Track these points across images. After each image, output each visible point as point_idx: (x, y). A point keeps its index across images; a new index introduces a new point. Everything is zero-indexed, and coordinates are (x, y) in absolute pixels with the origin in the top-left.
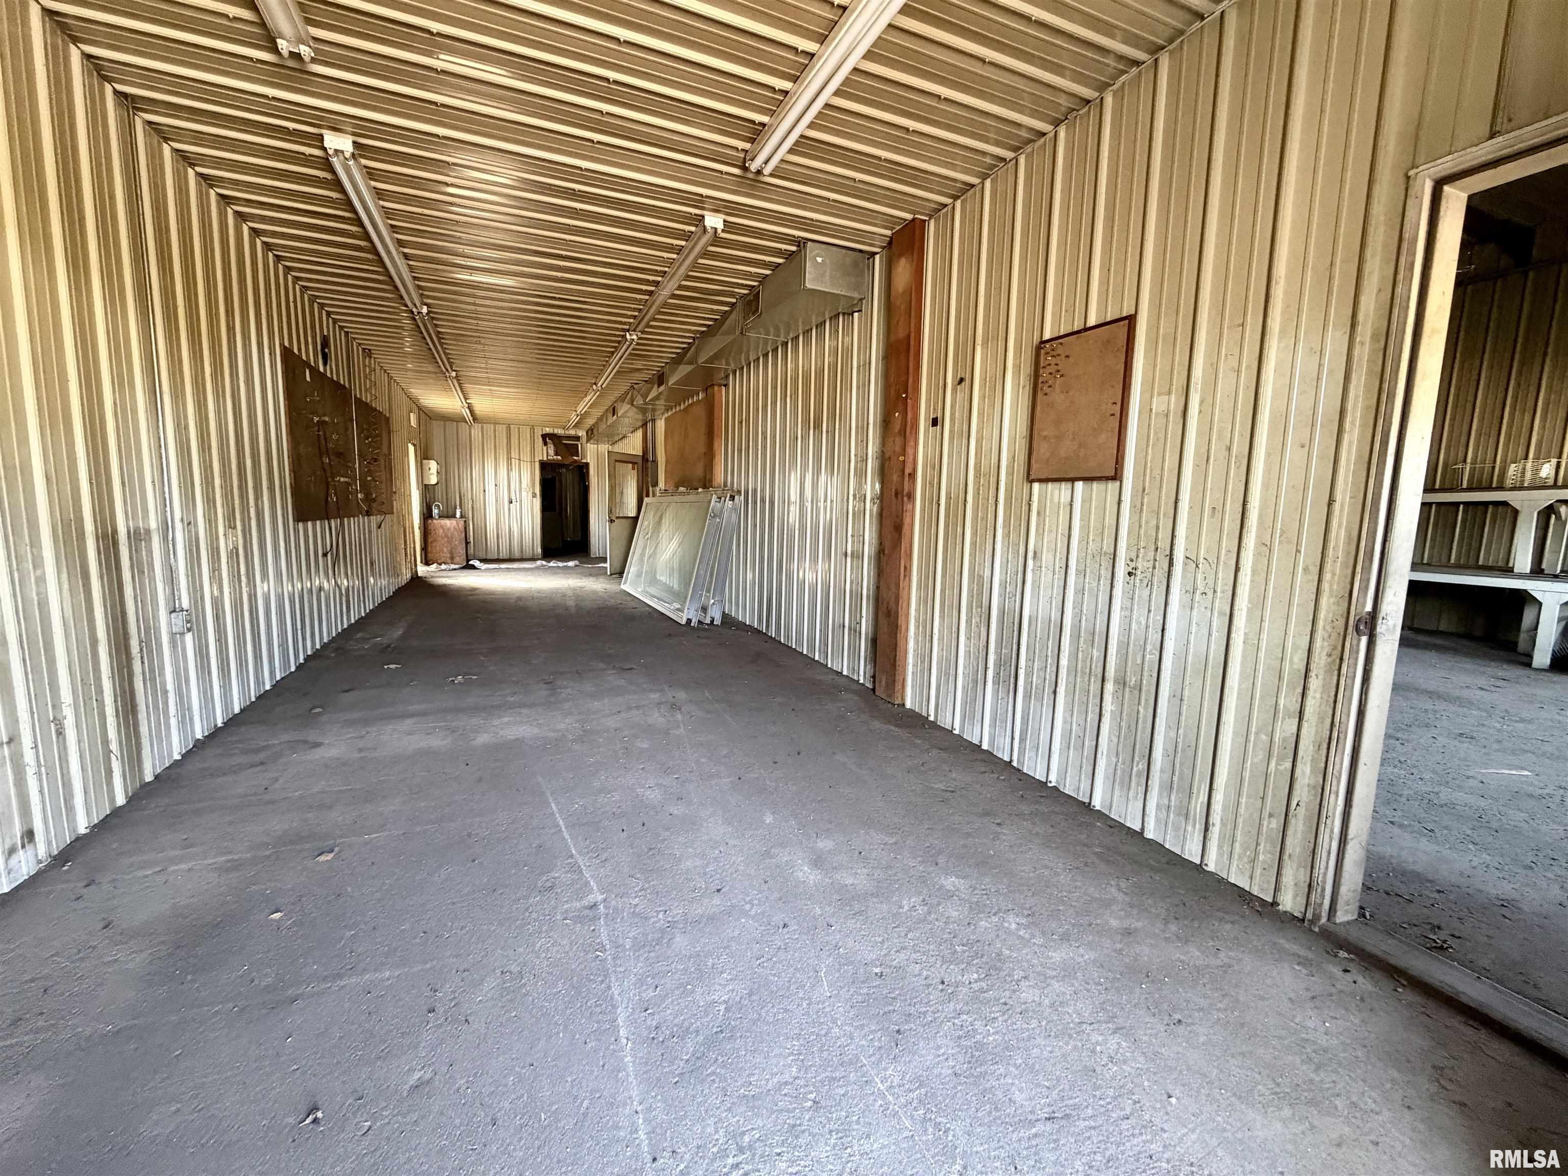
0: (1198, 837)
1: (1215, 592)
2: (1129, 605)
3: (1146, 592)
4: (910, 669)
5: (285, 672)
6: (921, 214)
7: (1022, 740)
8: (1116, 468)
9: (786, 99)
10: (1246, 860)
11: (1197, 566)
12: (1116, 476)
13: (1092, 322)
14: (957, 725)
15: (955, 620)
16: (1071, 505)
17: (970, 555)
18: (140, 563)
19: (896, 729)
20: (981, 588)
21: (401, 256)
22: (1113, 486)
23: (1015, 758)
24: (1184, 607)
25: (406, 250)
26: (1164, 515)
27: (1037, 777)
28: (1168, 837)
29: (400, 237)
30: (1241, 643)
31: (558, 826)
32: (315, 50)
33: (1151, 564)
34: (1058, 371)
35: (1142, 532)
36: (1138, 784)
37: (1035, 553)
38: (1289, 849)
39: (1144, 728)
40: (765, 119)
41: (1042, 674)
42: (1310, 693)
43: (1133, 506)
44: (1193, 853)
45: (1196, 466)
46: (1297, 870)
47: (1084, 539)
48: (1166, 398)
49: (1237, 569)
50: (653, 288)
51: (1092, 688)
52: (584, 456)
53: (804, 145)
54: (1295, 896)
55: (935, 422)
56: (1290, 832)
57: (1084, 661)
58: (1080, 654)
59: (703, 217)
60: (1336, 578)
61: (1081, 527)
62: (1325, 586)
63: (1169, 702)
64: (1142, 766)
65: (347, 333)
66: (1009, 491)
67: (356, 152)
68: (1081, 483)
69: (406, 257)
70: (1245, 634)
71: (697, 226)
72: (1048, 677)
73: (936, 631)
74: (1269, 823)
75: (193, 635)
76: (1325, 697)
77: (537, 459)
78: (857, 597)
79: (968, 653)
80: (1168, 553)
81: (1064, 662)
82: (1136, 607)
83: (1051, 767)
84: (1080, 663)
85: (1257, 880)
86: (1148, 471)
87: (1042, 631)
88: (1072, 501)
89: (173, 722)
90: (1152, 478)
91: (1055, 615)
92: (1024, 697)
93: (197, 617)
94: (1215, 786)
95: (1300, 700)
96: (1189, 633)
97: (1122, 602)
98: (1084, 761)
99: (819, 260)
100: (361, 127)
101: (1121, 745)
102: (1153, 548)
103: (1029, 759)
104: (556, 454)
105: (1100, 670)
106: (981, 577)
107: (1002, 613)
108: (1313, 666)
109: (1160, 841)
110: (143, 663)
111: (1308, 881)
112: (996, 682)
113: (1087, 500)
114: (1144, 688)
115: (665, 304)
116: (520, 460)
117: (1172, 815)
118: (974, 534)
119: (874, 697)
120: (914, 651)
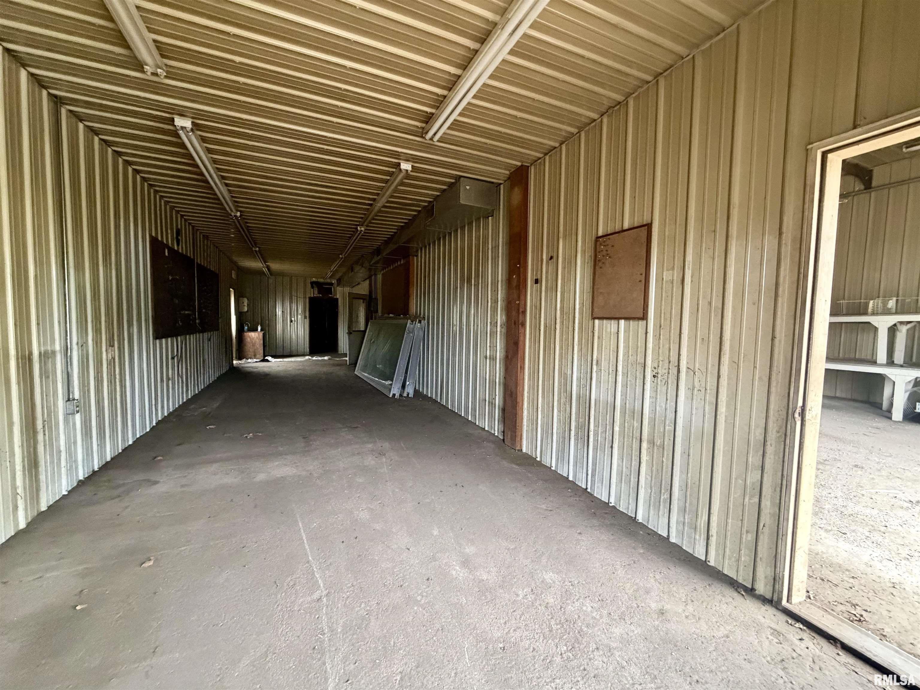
0: (703, 543)
1: (706, 389)
2: (654, 396)
3: (665, 388)
4: (525, 428)
5: (143, 432)
6: (527, 162)
7: (593, 475)
8: (644, 313)
9: (445, 100)
10: (733, 559)
11: (694, 373)
12: (644, 317)
13: (626, 226)
14: (554, 464)
15: (551, 400)
16: (618, 334)
17: (559, 361)
18: (46, 372)
19: (517, 467)
20: (566, 380)
21: (224, 185)
22: (642, 323)
23: (589, 487)
24: (688, 398)
25: (227, 182)
26: (673, 342)
27: (603, 500)
28: (685, 542)
29: (222, 174)
30: (724, 421)
31: (302, 539)
32: (167, 72)
33: (666, 371)
34: (608, 254)
35: (661, 351)
36: (664, 507)
37: (597, 361)
38: (760, 555)
39: (667, 472)
40: (433, 111)
41: (604, 435)
42: (768, 456)
43: (654, 336)
44: (701, 554)
45: (691, 313)
46: (766, 568)
47: (627, 354)
48: (671, 272)
49: (719, 377)
50: (371, 202)
51: (634, 446)
52: (336, 294)
53: (456, 125)
54: (766, 585)
55: (537, 281)
56: (760, 544)
57: (629, 429)
58: (626, 424)
59: (400, 163)
60: (779, 384)
61: (624, 347)
62: (773, 389)
63: (681, 456)
64: (667, 496)
65: (193, 227)
66: (581, 324)
67: (194, 128)
68: (623, 321)
69: (227, 185)
70: (726, 416)
71: (396, 168)
72: (607, 437)
73: (540, 406)
74: (747, 536)
75: (81, 414)
76: (777, 458)
77: (307, 297)
78: (493, 383)
79: (559, 420)
80: (677, 364)
81: (617, 429)
82: (658, 397)
83: (611, 494)
84: (626, 429)
85: (741, 572)
86: (663, 315)
87: (603, 409)
88: (618, 331)
89: (63, 470)
90: (665, 319)
91: (610, 399)
92: (593, 449)
93: (85, 403)
94: (712, 511)
95: (761, 459)
96: (692, 414)
97: (650, 393)
98: (631, 490)
99: (468, 187)
100: (196, 115)
101: (653, 482)
102: (667, 361)
103: (598, 487)
104: (319, 293)
105: (639, 435)
106: (566, 374)
107: (579, 397)
108: (768, 439)
109: (679, 544)
110: (44, 434)
111: (773, 576)
112: (577, 439)
113: (627, 331)
114: (666, 447)
115: (380, 211)
116: (297, 297)
117: (686, 528)
118: (561, 348)
119: (504, 445)
120: (527, 417)
